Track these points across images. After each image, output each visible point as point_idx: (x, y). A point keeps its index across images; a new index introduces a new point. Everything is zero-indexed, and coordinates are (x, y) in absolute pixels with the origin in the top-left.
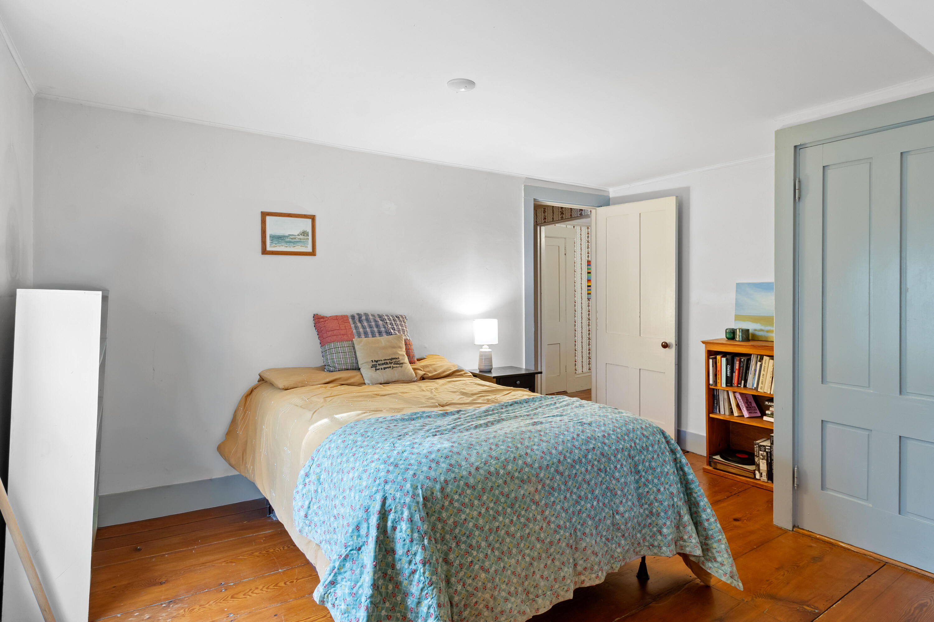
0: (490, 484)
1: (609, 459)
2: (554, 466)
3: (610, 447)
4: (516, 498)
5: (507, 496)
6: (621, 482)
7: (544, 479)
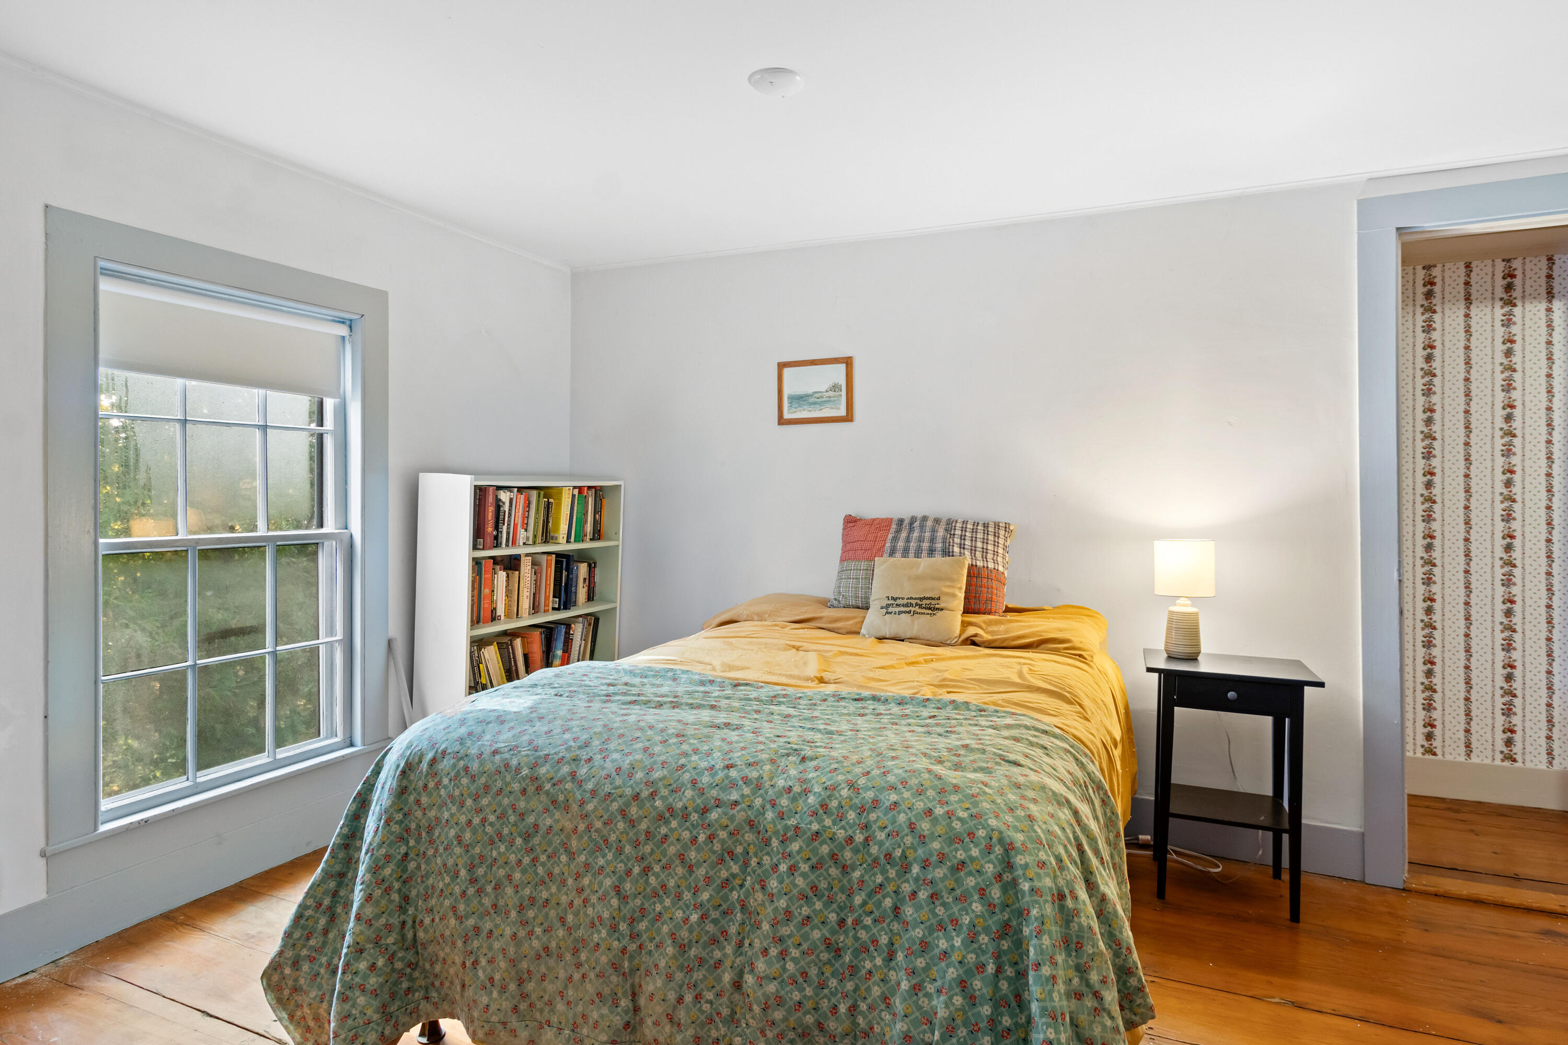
0: (499, 784)
1: (767, 842)
2: (621, 801)
3: (781, 816)
4: (536, 826)
5: (522, 816)
6: (776, 904)
7: (593, 816)
